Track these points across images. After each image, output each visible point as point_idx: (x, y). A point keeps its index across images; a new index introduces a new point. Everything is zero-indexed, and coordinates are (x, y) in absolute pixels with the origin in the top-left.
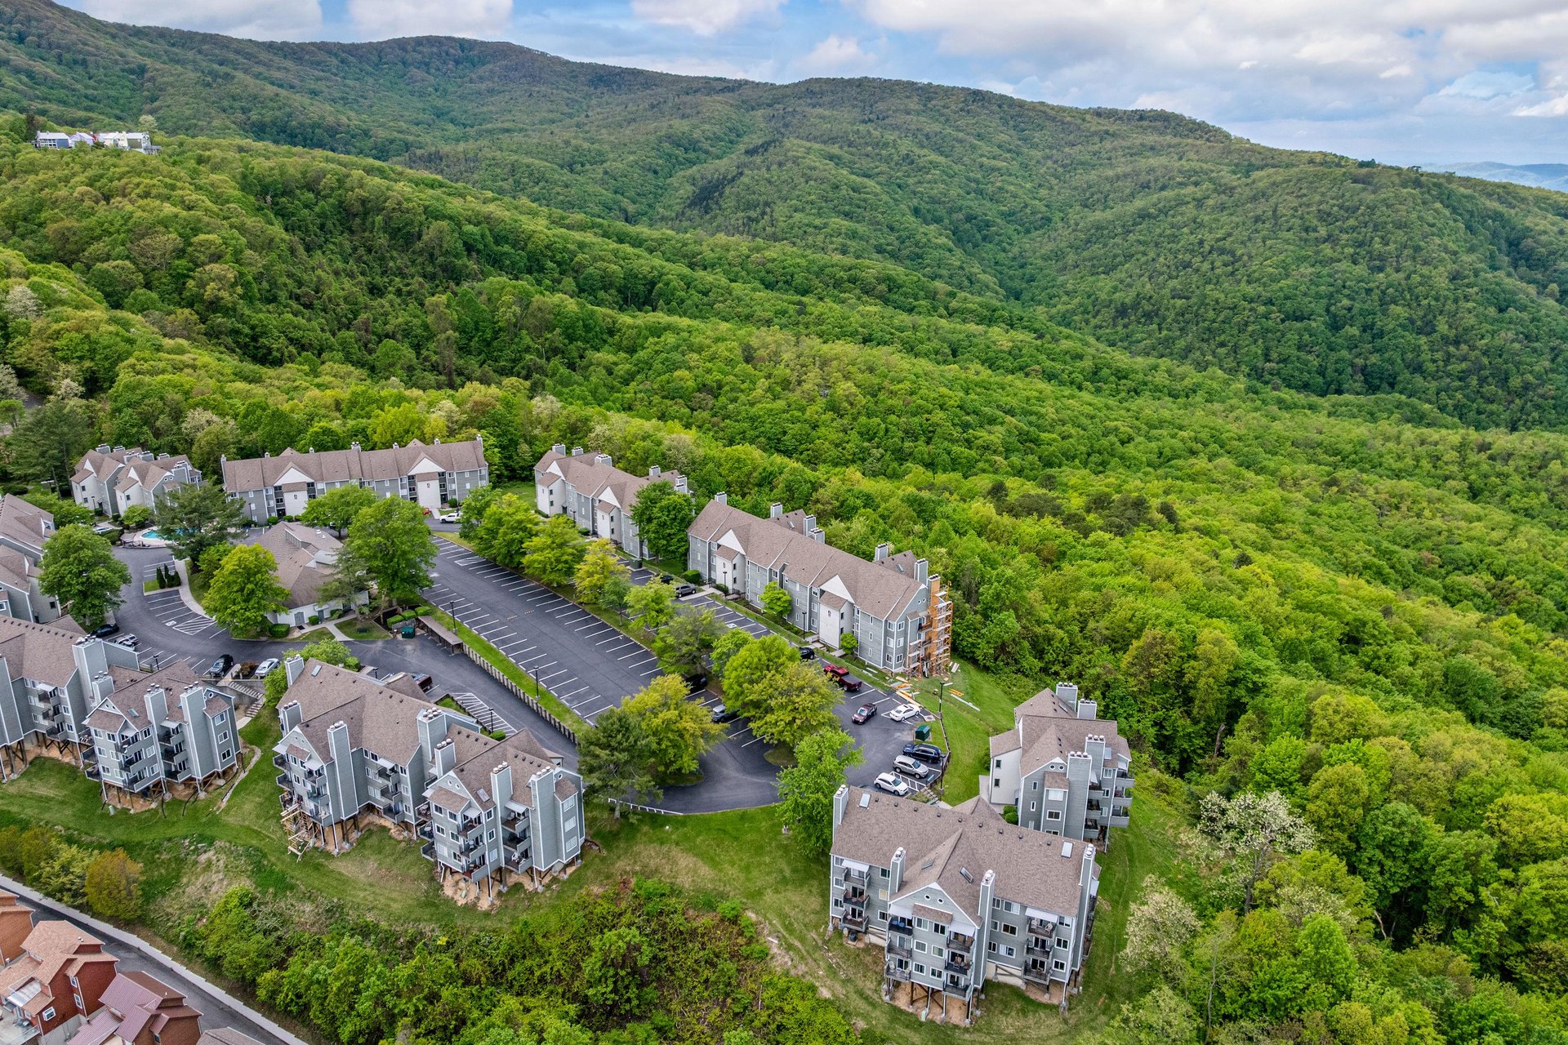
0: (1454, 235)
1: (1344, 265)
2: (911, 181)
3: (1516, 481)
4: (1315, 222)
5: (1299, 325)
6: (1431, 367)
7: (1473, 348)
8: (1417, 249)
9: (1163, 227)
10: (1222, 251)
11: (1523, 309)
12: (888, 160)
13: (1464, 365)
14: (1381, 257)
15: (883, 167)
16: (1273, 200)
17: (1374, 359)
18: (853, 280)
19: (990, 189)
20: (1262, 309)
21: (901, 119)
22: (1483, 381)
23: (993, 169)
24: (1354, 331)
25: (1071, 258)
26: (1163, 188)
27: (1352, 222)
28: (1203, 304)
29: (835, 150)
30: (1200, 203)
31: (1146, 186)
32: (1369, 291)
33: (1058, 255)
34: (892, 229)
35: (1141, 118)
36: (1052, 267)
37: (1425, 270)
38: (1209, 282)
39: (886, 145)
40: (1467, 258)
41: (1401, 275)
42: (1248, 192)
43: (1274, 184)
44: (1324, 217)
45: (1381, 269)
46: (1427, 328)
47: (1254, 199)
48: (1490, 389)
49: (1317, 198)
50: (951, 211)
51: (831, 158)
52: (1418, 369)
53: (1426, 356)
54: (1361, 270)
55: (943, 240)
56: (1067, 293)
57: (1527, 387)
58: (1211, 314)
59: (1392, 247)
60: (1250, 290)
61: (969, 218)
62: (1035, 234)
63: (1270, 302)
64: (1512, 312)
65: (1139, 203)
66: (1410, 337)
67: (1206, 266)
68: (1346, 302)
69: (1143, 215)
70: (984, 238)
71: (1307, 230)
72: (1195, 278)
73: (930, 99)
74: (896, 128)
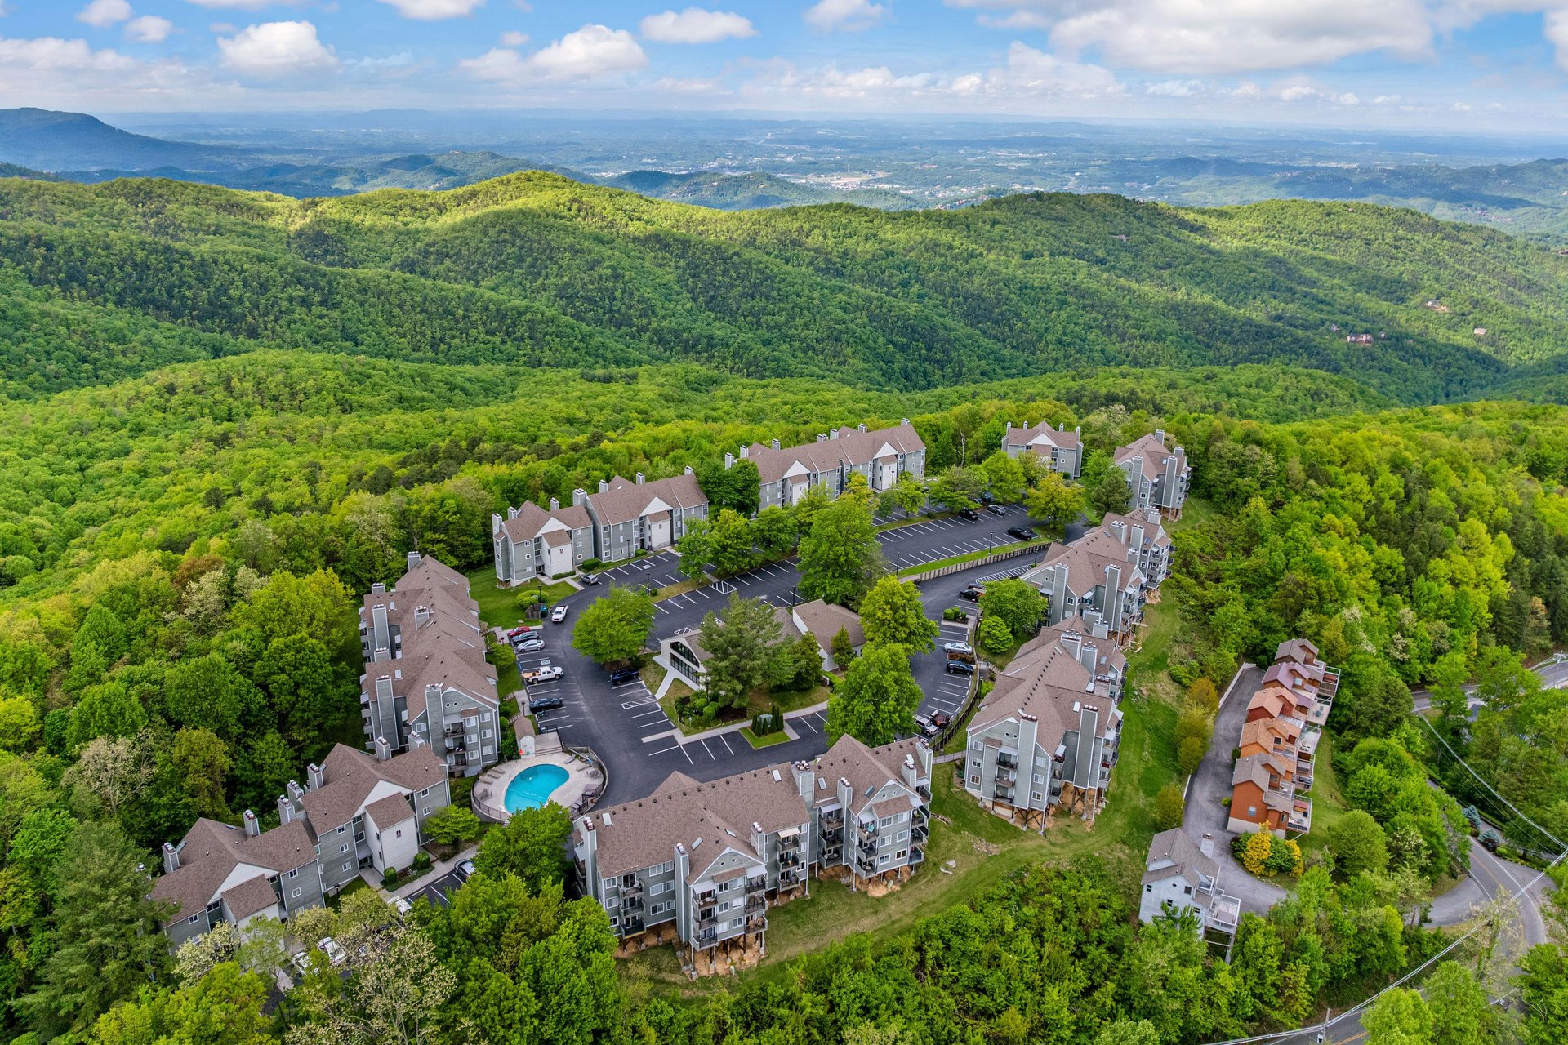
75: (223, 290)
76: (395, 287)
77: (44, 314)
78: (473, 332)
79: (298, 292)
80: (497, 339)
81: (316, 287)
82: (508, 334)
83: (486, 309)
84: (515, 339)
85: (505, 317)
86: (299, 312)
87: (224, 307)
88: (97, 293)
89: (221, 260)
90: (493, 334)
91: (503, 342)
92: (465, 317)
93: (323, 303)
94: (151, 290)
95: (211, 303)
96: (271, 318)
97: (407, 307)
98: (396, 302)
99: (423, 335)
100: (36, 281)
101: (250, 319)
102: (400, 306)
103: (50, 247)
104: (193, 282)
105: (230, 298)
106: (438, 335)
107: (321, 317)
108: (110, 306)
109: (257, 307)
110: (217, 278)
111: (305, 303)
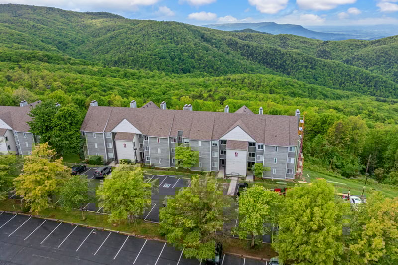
0: (190, 36)
1: (169, 44)
2: (37, 33)
3: (240, 85)
4: (159, 35)
5: (164, 60)
6: (197, 66)
7: (204, 61)
8: (185, 39)
9: (118, 40)
10: (138, 44)
11: (211, 51)
12: (27, 27)
13: (203, 65)
14: (177, 42)
15: (26, 29)
16: (146, 30)
17: (184, 66)
18: (34, 57)
19: (63, 34)
20: (154, 57)
21: (27, 16)
22: (208, 68)
23: (62, 29)
24: (177, 60)
25: (95, 51)
26: (114, 30)
27: (167, 34)
28: (138, 58)
29: (7, 24)
30: (126, 33)
31: (109, 30)
32: (177, 50)
33: (91, 50)
34: (36, 46)
35: (100, 14)
36: (90, 54)
37: (188, 43)
38: (138, 52)
39: (25, 23)
40: (196, 40)
41: (183, 45)
42: (138, 29)
43: (144, 26)
44: (161, 33)
45: (178, 45)
46: (193, 58)
47: (140, 30)
48: (211, 70)
49: (157, 28)
50: (53, 41)
51: (7, 27)
52: (194, 67)
53: (195, 64)
54: (173, 45)
55: (54, 49)
56: (97, 60)
57: (218, 68)
58: (141, 60)
59: (179, 39)
60: (149, 52)
61: (60, 43)
62: (81, 46)
63: (155, 55)
64: (209, 52)
65: (109, 35)
66: (190, 60)
67: (135, 48)
68: (173, 53)
69: (112, 38)
70: (66, 48)
71: (157, 36)
72: (133, 51)
73: (35, 10)
74: (26, 18)
75: (285, 61)
76: (335, 65)
77: (238, 62)
78: (355, 82)
79: (305, 64)
80: (362, 85)
81: (311, 63)
82: (367, 84)
83: (362, 75)
84: (369, 86)
85: (368, 78)
86: (304, 70)
87: (284, 66)
88: (254, 59)
89: (288, 53)
90: (362, 83)
91: (364, 86)
92: (354, 77)
93: (311, 68)
94: (267, 60)
95: (281, 64)
96: (295, 70)
97: (336, 72)
98: (333, 69)
99: (338, 80)
100: (242, 55)
101: (289, 70)
102: (334, 71)
103: (249, 47)
104: (278, 58)
105: (286, 64)
106: (343, 81)
107: (309, 72)
108: (256, 62)
109: (292, 67)
110: (285, 58)
111: (306, 67)
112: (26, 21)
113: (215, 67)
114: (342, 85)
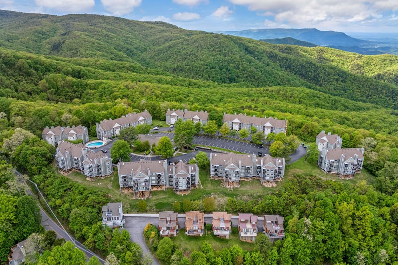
0: (236, 49)
1: (218, 56)
2: (110, 41)
3: (276, 96)
4: (210, 47)
5: (214, 69)
6: (241, 76)
7: (247, 71)
8: (232, 51)
9: (175, 49)
10: (193, 55)
11: (254, 62)
12: (102, 35)
13: (246, 75)
14: (225, 54)
15: (101, 38)
16: (199, 42)
17: (230, 75)
19: (129, 42)
20: (206, 67)
21: (100, 25)
22: (251, 77)
23: (128, 37)
24: (225, 70)
25: (156, 58)
26: (171, 40)
27: (217, 46)
28: (193, 66)
29: (86, 33)
30: (182, 43)
31: (166, 40)
32: (225, 61)
33: (152, 58)
34: (112, 53)
35: (157, 24)
36: (152, 60)
37: (234, 56)
38: (192, 61)
39: (100, 32)
40: (241, 53)
41: (230, 57)
42: (192, 41)
43: (198, 38)
44: (211, 45)
45: (226, 56)
46: (238, 68)
47: (194, 42)
48: (253, 79)
49: (209, 42)
50: (122, 48)
51: (87, 35)
52: (238, 76)
53: (239, 74)
54: (222, 56)
55: (125, 56)
56: (159, 66)
57: (258, 78)
58: (195, 69)
59: (227, 51)
60: (202, 62)
61: (128, 50)
62: (144, 53)
63: (207, 65)
64: (252, 63)
65: (167, 44)
66: (235, 70)
67: (190, 58)
68: (222, 64)
69: (170, 47)
70: (133, 54)
71: (209, 48)
72: (189, 61)
73: (105, 20)
74: (100, 27)
75: (318, 74)
76: (364, 80)
77: (276, 73)
78: (381, 95)
79: (336, 77)
80: (388, 99)
81: (342, 77)
82: (392, 98)
83: (389, 90)
84: (394, 100)
85: (394, 93)
86: (335, 82)
87: (317, 78)
88: (291, 70)
89: (322, 67)
90: (387, 97)
91: (389, 100)
92: (381, 91)
93: (342, 81)
94: (303, 72)
95: (314, 76)
96: (327, 82)
97: (365, 85)
98: (362, 83)
99: (365, 93)
100: (281, 66)
101: (322, 82)
102: (363, 85)
103: (287, 60)
104: (313, 71)
105: (319, 76)
106: (370, 94)
107: (340, 84)
108: (293, 74)
109: (324, 79)
110: (319, 71)
111: (337, 80)
112: (100, 30)
113: (256, 77)
114: (368, 98)
